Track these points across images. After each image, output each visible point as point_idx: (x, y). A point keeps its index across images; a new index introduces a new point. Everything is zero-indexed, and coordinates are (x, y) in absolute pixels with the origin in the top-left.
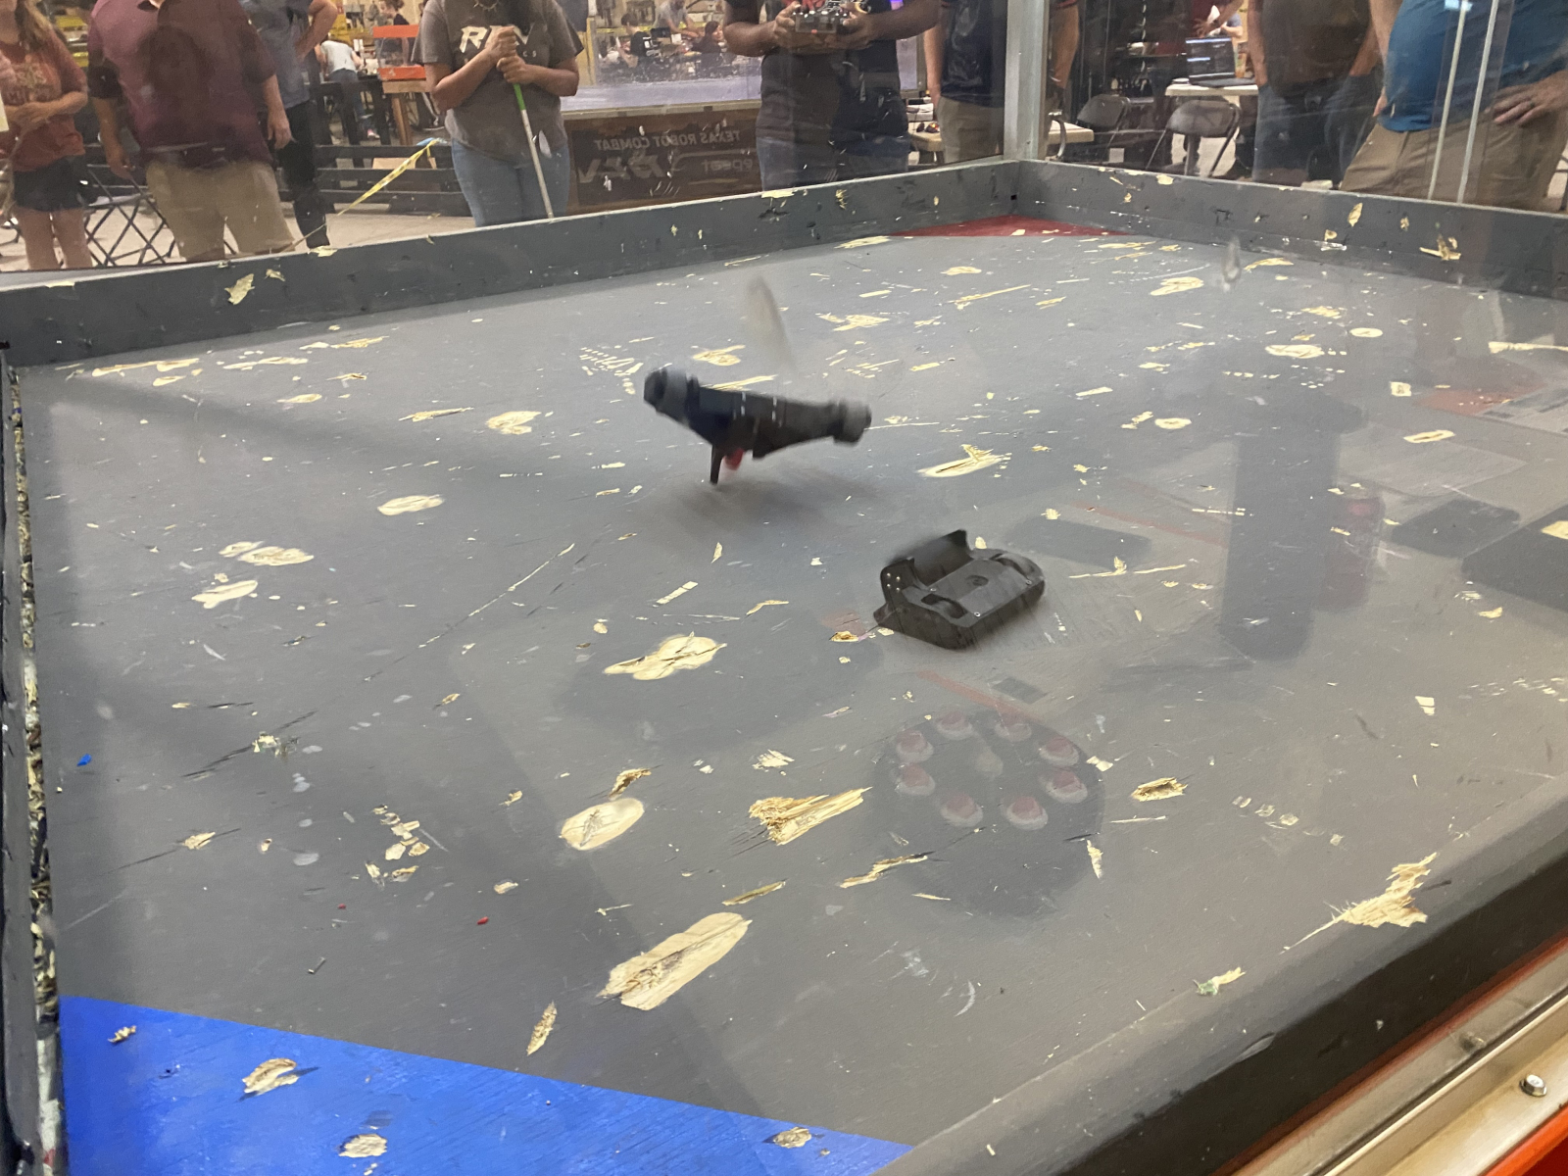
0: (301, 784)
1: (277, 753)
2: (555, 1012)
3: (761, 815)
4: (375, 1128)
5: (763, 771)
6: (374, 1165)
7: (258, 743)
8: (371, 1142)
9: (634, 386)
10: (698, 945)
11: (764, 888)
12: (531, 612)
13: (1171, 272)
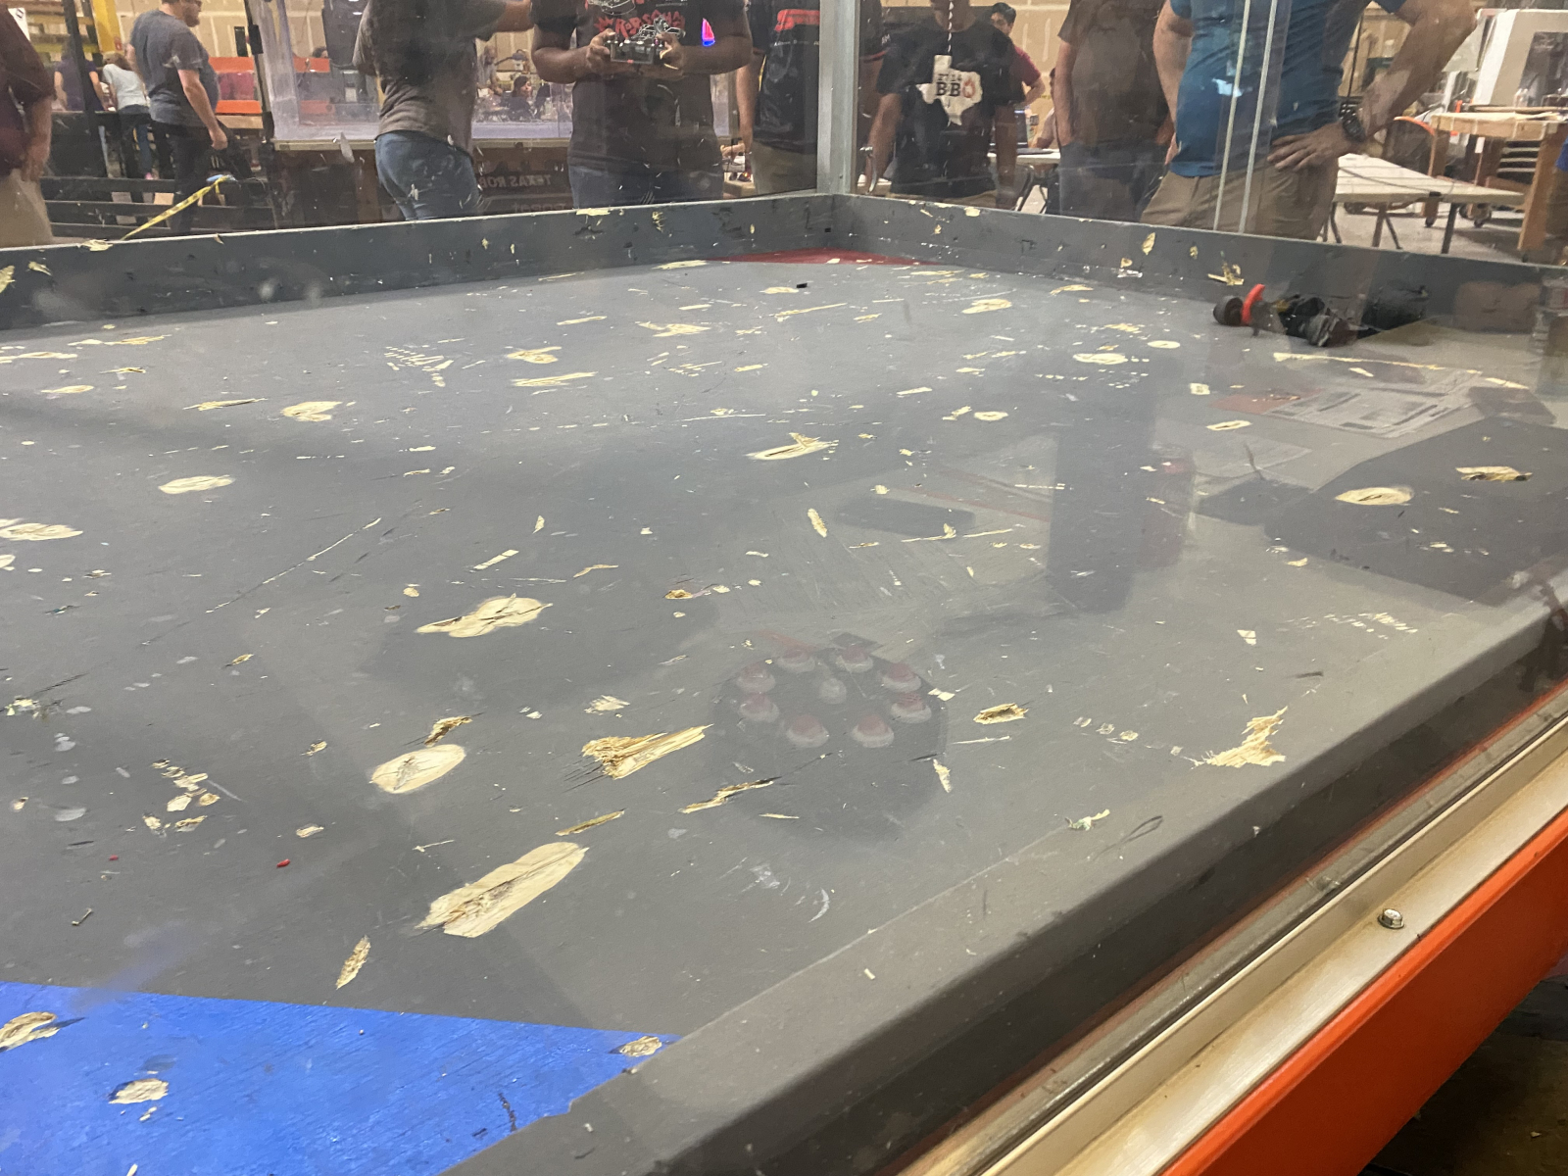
0: (65, 742)
1: (35, 715)
2: (368, 946)
3: (596, 753)
4: (154, 1073)
5: (596, 715)
6: (153, 1109)
7: (13, 707)
8: (147, 1088)
9: (444, 380)
10: (529, 875)
11: (601, 819)
12: (333, 580)
13: (980, 294)
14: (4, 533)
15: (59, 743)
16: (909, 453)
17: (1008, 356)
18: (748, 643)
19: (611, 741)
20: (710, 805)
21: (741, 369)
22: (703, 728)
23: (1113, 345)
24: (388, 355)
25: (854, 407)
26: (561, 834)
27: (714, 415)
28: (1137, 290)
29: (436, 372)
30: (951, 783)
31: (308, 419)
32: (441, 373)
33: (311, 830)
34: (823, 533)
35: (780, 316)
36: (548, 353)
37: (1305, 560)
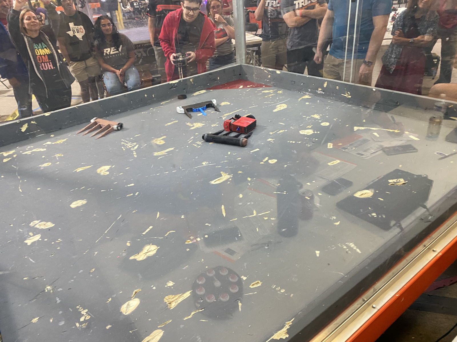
1: (51, 291)
3: (167, 301)
5: (167, 287)
7: (46, 289)
9: (136, 154)
10: (153, 339)
11: (167, 322)
12: (111, 240)
13: (279, 102)
14: (37, 226)
15: (57, 301)
16: (249, 179)
17: (282, 132)
18: (203, 260)
19: (170, 296)
20: (190, 317)
21: (211, 143)
22: (190, 291)
23: (310, 125)
24: (122, 143)
25: (239, 159)
26: (159, 327)
27: (203, 165)
28: (323, 97)
29: (134, 150)
30: (241, 309)
31: (103, 174)
32: (136, 150)
33: (109, 326)
34: (224, 215)
35: (223, 117)
36: (162, 139)
37: (339, 222)
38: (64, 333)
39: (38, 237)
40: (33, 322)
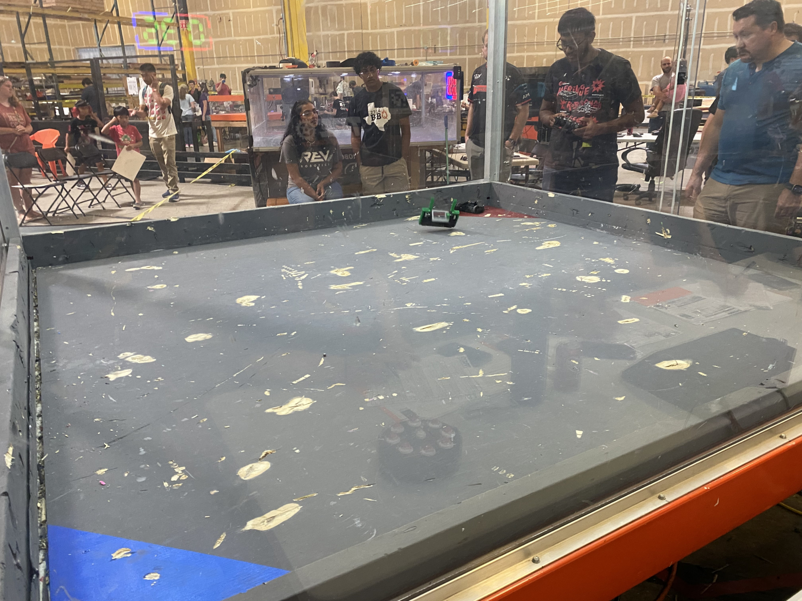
0: (142, 452)
2: (226, 535)
4: (156, 571)
6: (155, 582)
8: (155, 575)
9: (302, 285)
10: (281, 514)
11: (309, 496)
12: (241, 386)
13: (548, 238)
14: (129, 359)
15: (140, 452)
16: (480, 330)
17: (545, 277)
18: (383, 424)
20: (348, 493)
21: (425, 281)
23: (596, 271)
24: (283, 270)
25: (467, 304)
26: (294, 500)
27: (406, 306)
28: (625, 237)
29: (300, 280)
31: (245, 305)
32: (302, 281)
33: (215, 491)
35: (452, 250)
36: (347, 270)
37: (625, 397)
38: (143, 492)
39: (127, 373)
40: (99, 474)
